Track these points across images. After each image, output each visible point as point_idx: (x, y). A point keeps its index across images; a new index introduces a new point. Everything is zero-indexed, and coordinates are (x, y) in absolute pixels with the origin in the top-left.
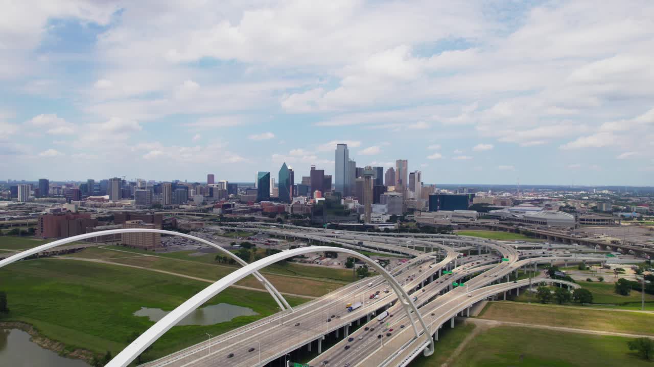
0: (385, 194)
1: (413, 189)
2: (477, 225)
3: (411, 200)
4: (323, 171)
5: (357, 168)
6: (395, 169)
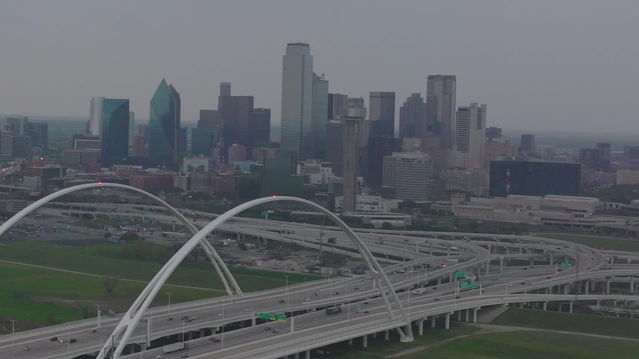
0: (395, 155)
1: (464, 148)
2: (585, 226)
3: (456, 171)
4: (251, 99)
5: (331, 96)
6: (424, 96)
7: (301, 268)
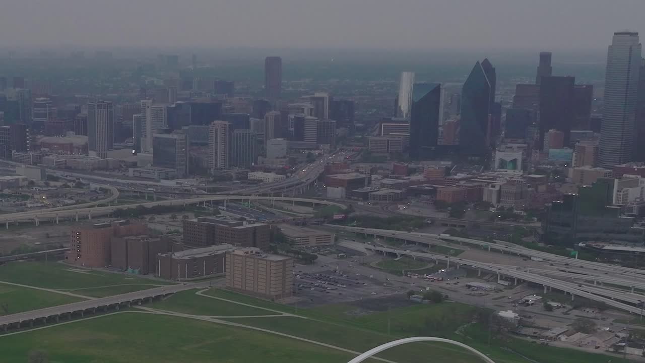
7: (606, 346)
